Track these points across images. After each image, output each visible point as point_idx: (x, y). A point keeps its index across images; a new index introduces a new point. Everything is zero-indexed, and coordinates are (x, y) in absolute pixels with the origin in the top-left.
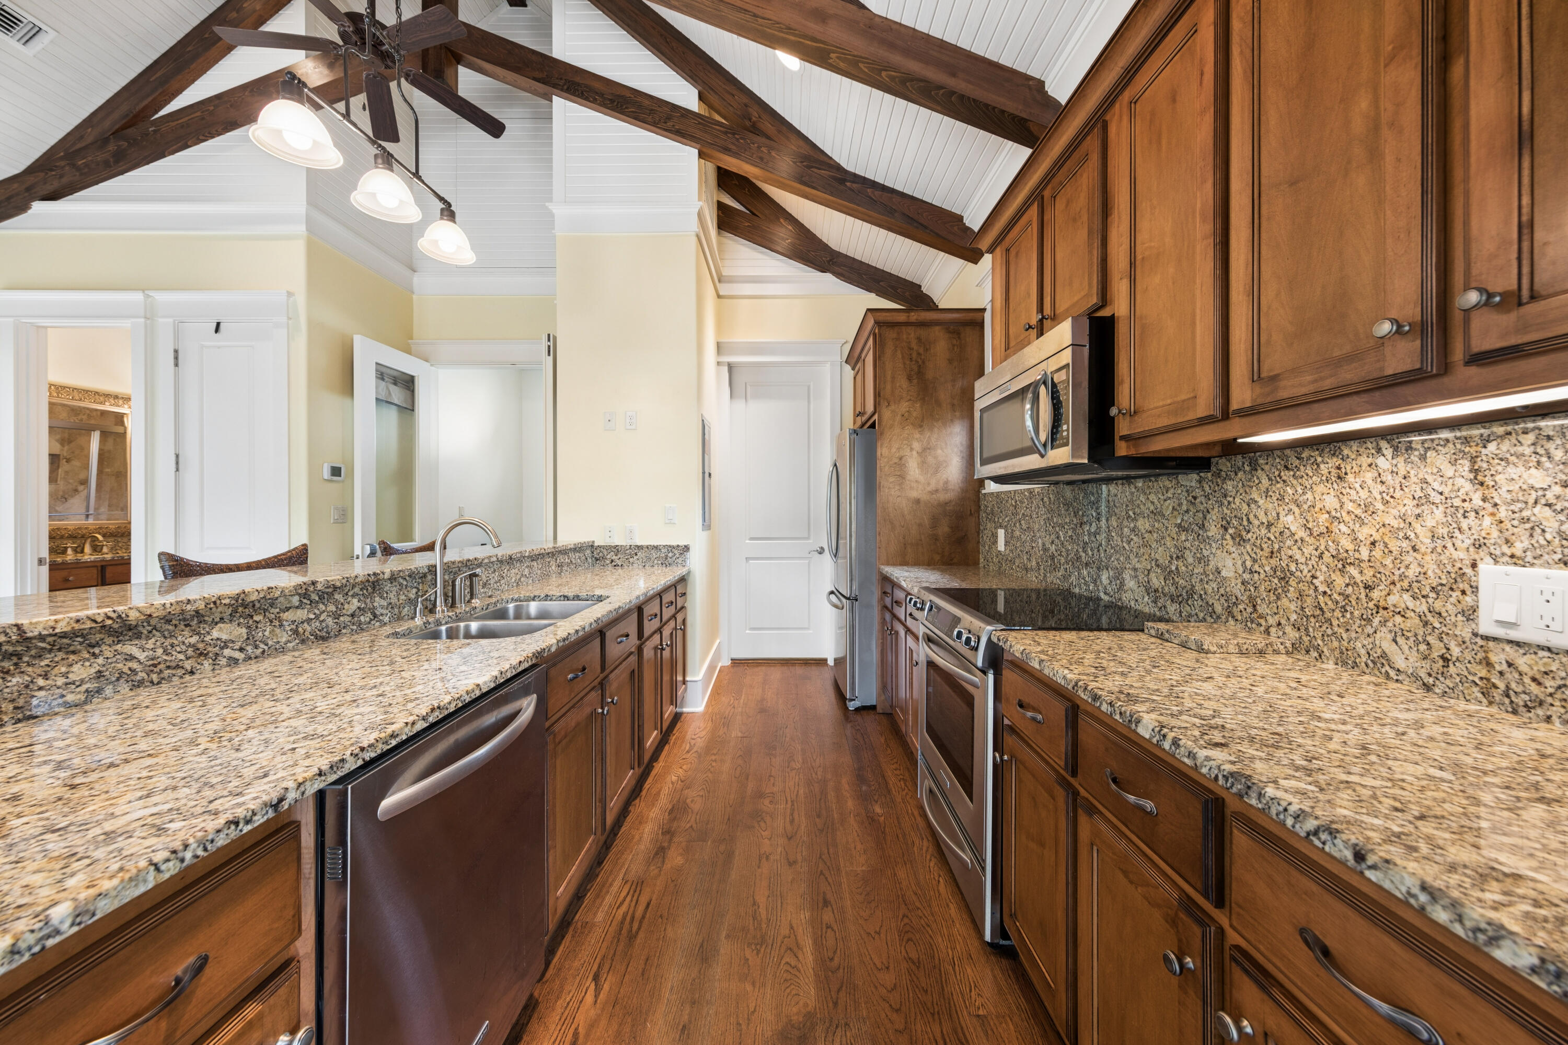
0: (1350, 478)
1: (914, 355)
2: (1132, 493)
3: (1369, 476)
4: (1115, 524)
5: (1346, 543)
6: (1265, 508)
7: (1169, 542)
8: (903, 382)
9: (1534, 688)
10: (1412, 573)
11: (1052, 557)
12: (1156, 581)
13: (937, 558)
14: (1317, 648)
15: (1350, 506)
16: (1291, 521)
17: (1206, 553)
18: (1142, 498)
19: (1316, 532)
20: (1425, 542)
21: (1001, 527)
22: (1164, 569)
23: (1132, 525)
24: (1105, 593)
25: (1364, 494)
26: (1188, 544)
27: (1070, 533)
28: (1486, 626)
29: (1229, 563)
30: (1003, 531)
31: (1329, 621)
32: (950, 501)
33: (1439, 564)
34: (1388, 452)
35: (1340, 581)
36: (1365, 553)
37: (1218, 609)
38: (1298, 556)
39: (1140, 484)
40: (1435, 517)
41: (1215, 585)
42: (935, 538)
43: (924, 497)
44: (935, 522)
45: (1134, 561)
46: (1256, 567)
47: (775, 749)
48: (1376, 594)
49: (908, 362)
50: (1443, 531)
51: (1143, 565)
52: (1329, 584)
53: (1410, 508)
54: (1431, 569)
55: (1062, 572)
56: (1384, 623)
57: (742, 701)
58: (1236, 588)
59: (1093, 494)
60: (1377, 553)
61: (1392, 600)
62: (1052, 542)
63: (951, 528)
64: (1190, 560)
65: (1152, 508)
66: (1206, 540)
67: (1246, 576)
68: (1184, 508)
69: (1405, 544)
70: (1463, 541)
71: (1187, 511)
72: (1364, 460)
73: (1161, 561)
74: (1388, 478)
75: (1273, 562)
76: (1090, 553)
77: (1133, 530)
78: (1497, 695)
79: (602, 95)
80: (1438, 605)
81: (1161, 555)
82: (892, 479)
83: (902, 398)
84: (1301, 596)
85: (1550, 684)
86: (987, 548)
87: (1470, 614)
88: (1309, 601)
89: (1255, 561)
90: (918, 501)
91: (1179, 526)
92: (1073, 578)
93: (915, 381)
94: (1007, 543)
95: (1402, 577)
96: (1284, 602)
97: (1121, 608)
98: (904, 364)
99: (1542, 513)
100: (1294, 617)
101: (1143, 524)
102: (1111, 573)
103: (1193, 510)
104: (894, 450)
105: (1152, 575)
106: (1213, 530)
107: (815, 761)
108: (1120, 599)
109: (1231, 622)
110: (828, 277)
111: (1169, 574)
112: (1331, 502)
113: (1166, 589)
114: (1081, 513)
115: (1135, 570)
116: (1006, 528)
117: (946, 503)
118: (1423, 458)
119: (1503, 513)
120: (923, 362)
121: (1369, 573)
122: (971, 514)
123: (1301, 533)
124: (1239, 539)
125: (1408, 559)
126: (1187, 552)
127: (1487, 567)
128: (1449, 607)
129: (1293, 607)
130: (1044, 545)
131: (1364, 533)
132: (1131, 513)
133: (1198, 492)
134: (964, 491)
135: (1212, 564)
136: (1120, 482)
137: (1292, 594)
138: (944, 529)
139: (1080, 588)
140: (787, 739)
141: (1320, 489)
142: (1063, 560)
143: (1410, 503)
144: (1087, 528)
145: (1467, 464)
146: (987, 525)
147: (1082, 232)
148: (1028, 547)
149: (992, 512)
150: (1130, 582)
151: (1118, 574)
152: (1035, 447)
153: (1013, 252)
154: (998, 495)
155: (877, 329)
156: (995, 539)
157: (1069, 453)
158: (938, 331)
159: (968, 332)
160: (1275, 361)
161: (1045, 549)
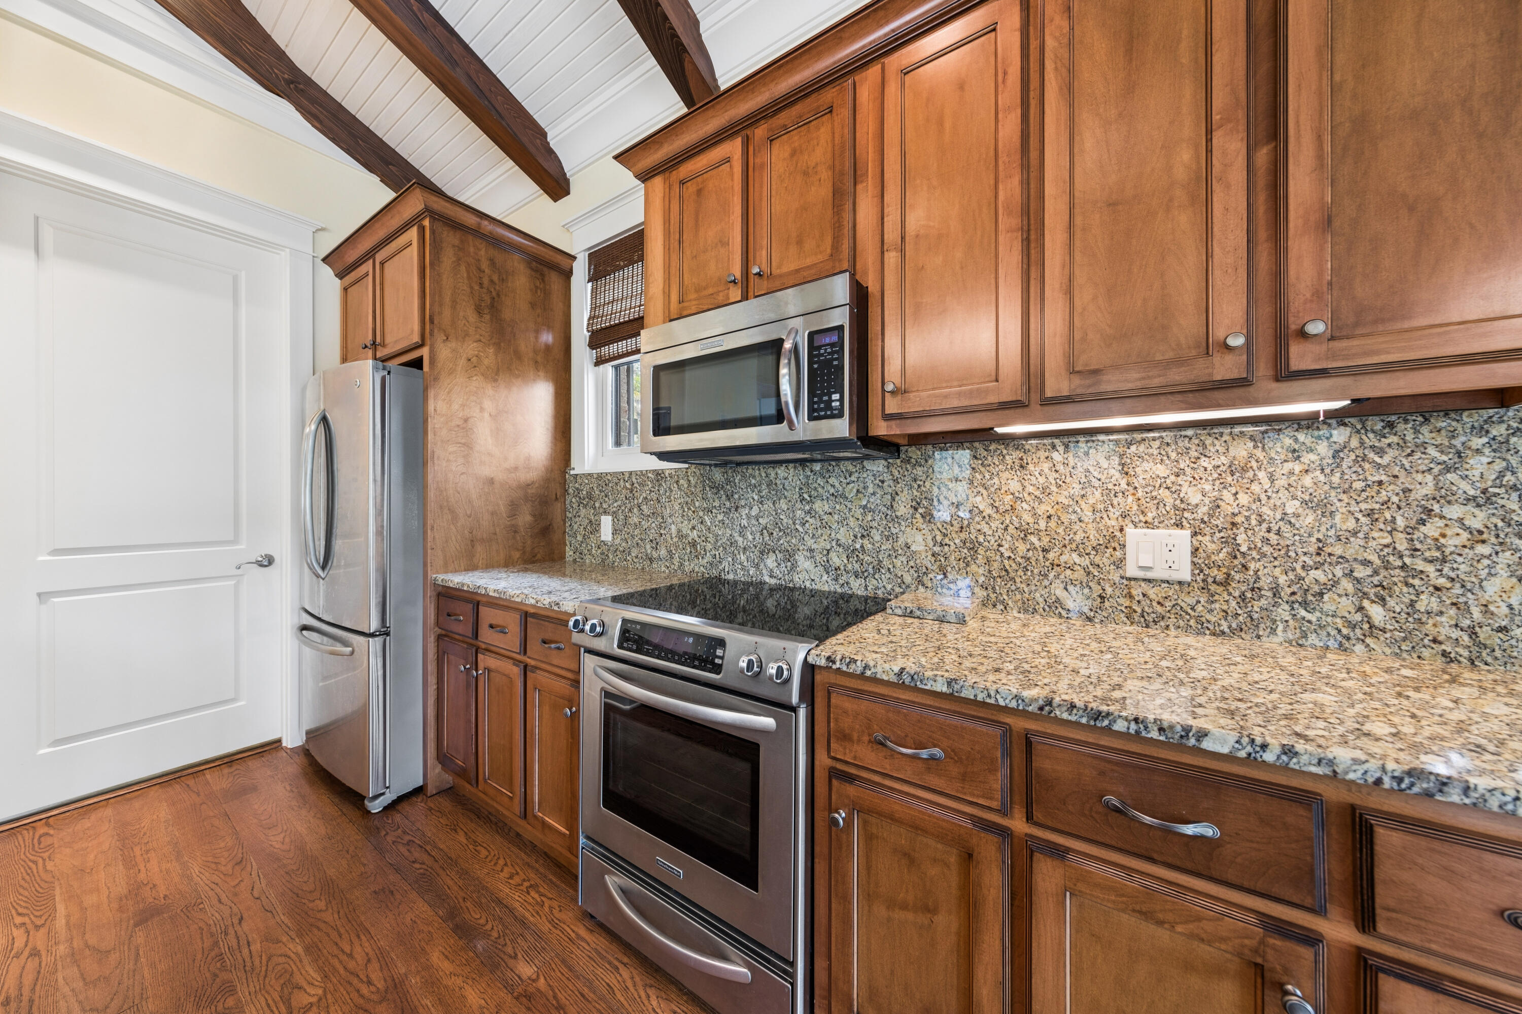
0: (1031, 467)
1: (486, 281)
2: (808, 477)
3: (1046, 466)
4: (785, 507)
5: (1027, 518)
6: (954, 490)
7: (852, 522)
8: (469, 313)
9: (1159, 609)
10: (1078, 538)
11: (694, 544)
12: (836, 560)
13: (517, 555)
14: (1003, 602)
15: (1031, 489)
16: (980, 502)
17: (894, 531)
18: (820, 481)
19: (1001, 510)
20: (1088, 515)
21: (605, 512)
22: (846, 549)
23: (807, 508)
24: (771, 576)
25: (1042, 480)
26: (874, 524)
27: (720, 517)
28: (1131, 570)
29: (919, 538)
30: (610, 518)
31: (1013, 579)
32: (533, 483)
33: (1098, 530)
34: (1061, 449)
35: (1022, 548)
36: (1042, 524)
37: (908, 579)
38: (985, 528)
39: (817, 467)
40: (1095, 496)
41: (904, 559)
42: (514, 530)
43: (500, 476)
44: (514, 508)
45: (810, 542)
46: (947, 541)
47: (232, 991)
48: (1051, 556)
49: (476, 287)
50: (1101, 506)
51: (823, 544)
52: (1013, 550)
53: (1076, 490)
54: (1092, 534)
55: (708, 558)
56: (1057, 577)
57: (60, 922)
58: (928, 561)
59: (754, 477)
60: (1052, 524)
61: (1064, 558)
62: (693, 528)
63: (534, 516)
64: (877, 538)
65: (832, 491)
66: (896, 519)
67: (937, 549)
68: (871, 490)
69: (1074, 517)
70: (1115, 513)
71: (874, 494)
72: (1042, 454)
73: (843, 541)
74: (1060, 467)
75: (963, 535)
76: (750, 537)
77: (809, 512)
78: (1136, 617)
80: (1097, 560)
81: (843, 535)
82: (451, 448)
83: (467, 335)
84: (988, 561)
85: (1168, 604)
86: (579, 538)
87: (1119, 564)
88: (996, 565)
89: (945, 535)
90: (491, 481)
91: (865, 507)
92: (725, 564)
93: (487, 317)
94: (615, 532)
95: (1071, 541)
96: (973, 567)
97: (792, 590)
98: (472, 288)
99: (1164, 493)
100: (982, 579)
101: (821, 507)
102: (780, 556)
103: (880, 492)
104: (455, 406)
105: (833, 555)
106: (903, 509)
107: (350, 956)
108: (792, 581)
109: (921, 588)
111: (851, 553)
112: (1014, 486)
113: (850, 567)
114: (736, 496)
115: (811, 550)
116: (614, 514)
117: (528, 485)
118: (1087, 454)
119: (1140, 494)
120: (498, 295)
121: (1046, 540)
122: (557, 499)
123: (989, 511)
124: (929, 518)
125: (1076, 527)
126: (874, 531)
127: (1130, 530)
128: (1104, 560)
129: (981, 571)
130: (679, 531)
131: (1042, 509)
132: (806, 496)
133: (887, 477)
134: (549, 470)
135: (901, 541)
136: (791, 465)
137: (981, 560)
138: (525, 518)
139: (736, 573)
140: (256, 947)
141: (1005, 475)
142: (709, 546)
143: (1078, 487)
144: (746, 511)
145: (1116, 460)
146: (583, 512)
147: (821, 191)
148: (652, 534)
149: (590, 496)
150: (804, 563)
151: (789, 556)
152: (779, 417)
153: (691, 188)
154: (600, 476)
155: (426, 223)
156: (595, 527)
157: (840, 428)
158: (516, 262)
159: (554, 279)
160: (1091, 358)
161: (681, 536)
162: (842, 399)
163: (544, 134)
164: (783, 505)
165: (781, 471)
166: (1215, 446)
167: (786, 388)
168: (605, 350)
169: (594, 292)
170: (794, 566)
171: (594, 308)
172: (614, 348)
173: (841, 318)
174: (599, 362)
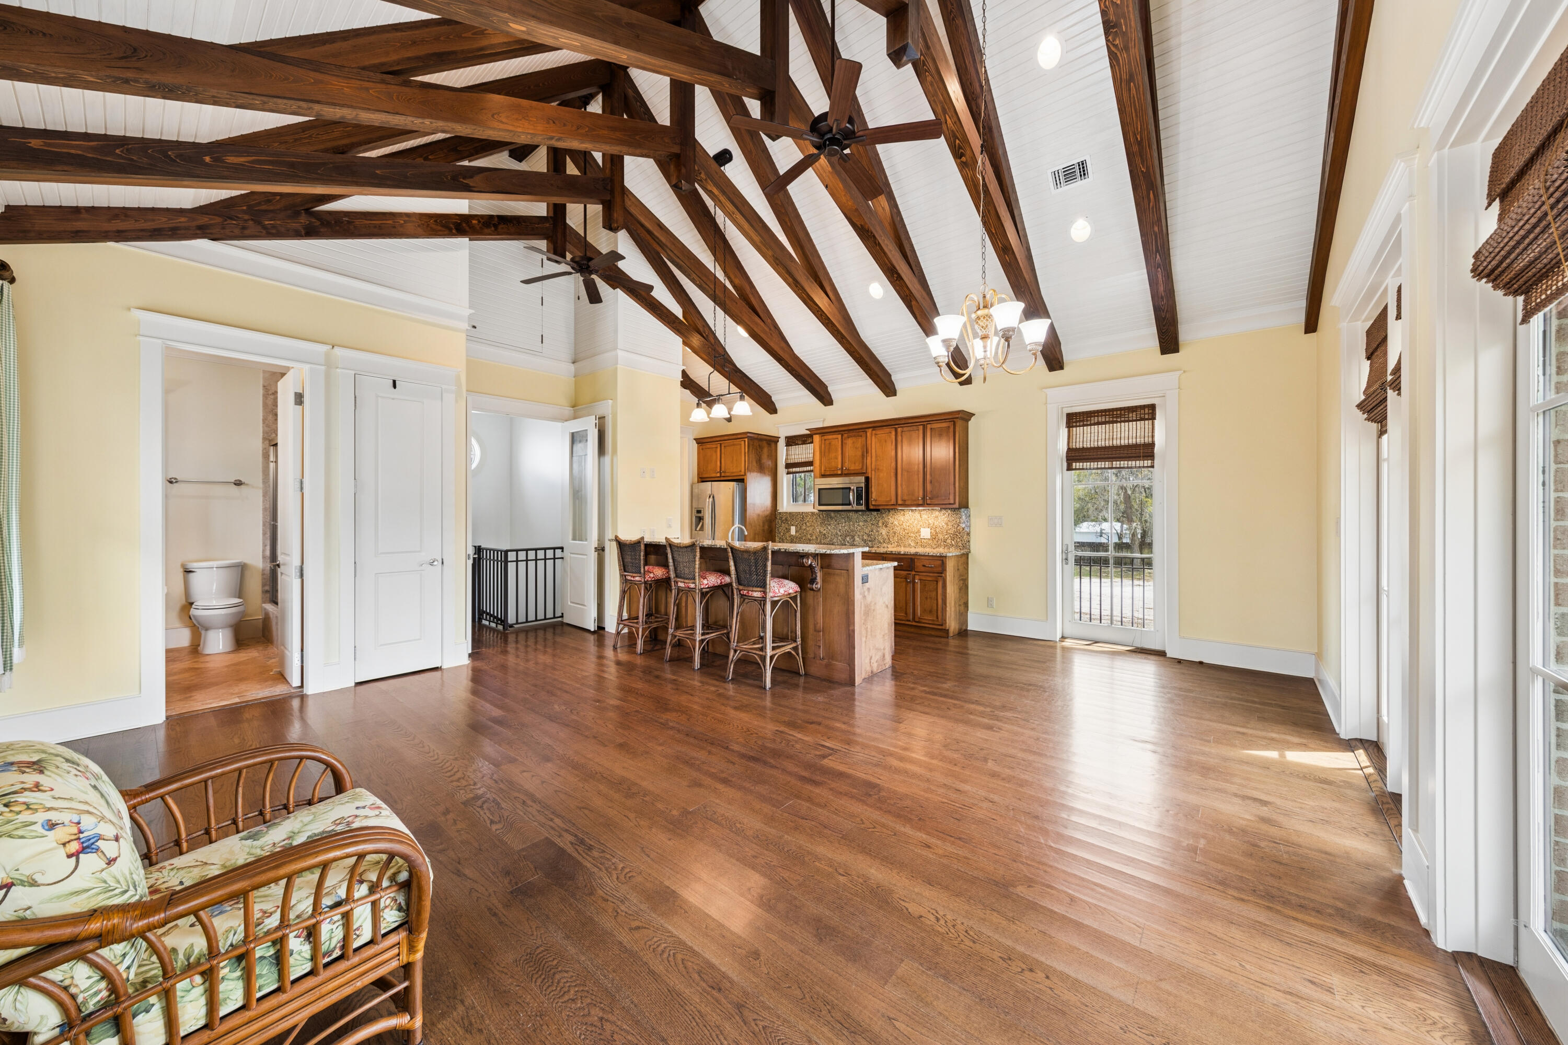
1: (758, 453)
6: (891, 520)
7: (869, 528)
8: (755, 464)
11: (825, 535)
12: (865, 537)
16: (896, 523)
17: (879, 530)
18: (861, 517)
21: (793, 525)
23: (858, 524)
27: (833, 527)
28: (922, 536)
29: (884, 531)
30: (794, 527)
32: (767, 515)
39: (858, 515)
40: (916, 522)
41: (881, 537)
42: (763, 530)
43: (761, 513)
44: (764, 521)
46: (890, 532)
49: (756, 455)
50: (914, 524)
51: (862, 533)
52: (902, 533)
55: (829, 539)
58: (886, 537)
59: (843, 515)
62: (825, 530)
63: (768, 524)
65: (864, 519)
66: (879, 527)
67: (888, 534)
76: (842, 532)
79: (646, 300)
81: (867, 531)
82: (752, 502)
83: (754, 469)
86: (785, 531)
90: (759, 515)
91: (872, 524)
92: (835, 540)
93: (758, 464)
94: (796, 532)
101: (861, 524)
102: (850, 537)
103: (873, 520)
104: (752, 490)
106: (880, 524)
110: (688, 392)
111: (869, 535)
113: (868, 539)
114: (838, 520)
115: (859, 535)
116: (796, 526)
120: (760, 455)
122: (774, 521)
124: (886, 526)
126: (874, 530)
127: (922, 529)
133: (874, 517)
134: (772, 511)
135: (880, 532)
138: (766, 527)
141: (902, 516)
142: (830, 535)
144: (841, 525)
146: (783, 525)
147: (859, 453)
148: (810, 532)
149: (786, 520)
150: (857, 539)
151: (853, 537)
152: (849, 504)
153: (827, 442)
154: (790, 513)
155: (746, 440)
156: (789, 530)
157: (863, 507)
158: (764, 443)
159: (773, 445)
160: (905, 498)
161: (820, 532)
162: (863, 502)
163: (771, 397)
164: (851, 523)
165: (851, 514)
166: (934, 512)
167: (851, 497)
168: (791, 470)
169: (787, 450)
170: (854, 540)
171: (787, 455)
172: (794, 470)
173: (863, 485)
174: (788, 473)
